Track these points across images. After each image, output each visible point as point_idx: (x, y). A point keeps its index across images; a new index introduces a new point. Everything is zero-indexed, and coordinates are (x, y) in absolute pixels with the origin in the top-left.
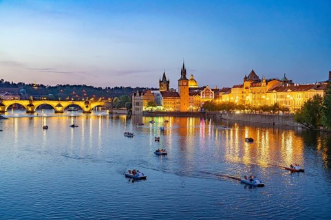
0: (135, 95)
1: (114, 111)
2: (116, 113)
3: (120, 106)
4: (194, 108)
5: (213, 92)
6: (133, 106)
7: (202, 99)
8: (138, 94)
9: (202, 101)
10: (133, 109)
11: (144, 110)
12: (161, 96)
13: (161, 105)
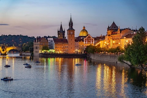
0: (35, 41)
1: (23, 53)
2: (24, 55)
3: (26, 50)
4: (79, 51)
5: (94, 39)
6: (34, 50)
7: (85, 44)
8: (37, 41)
9: (85, 45)
10: (34, 52)
11: (40, 52)
12: (53, 42)
13: (53, 49)
